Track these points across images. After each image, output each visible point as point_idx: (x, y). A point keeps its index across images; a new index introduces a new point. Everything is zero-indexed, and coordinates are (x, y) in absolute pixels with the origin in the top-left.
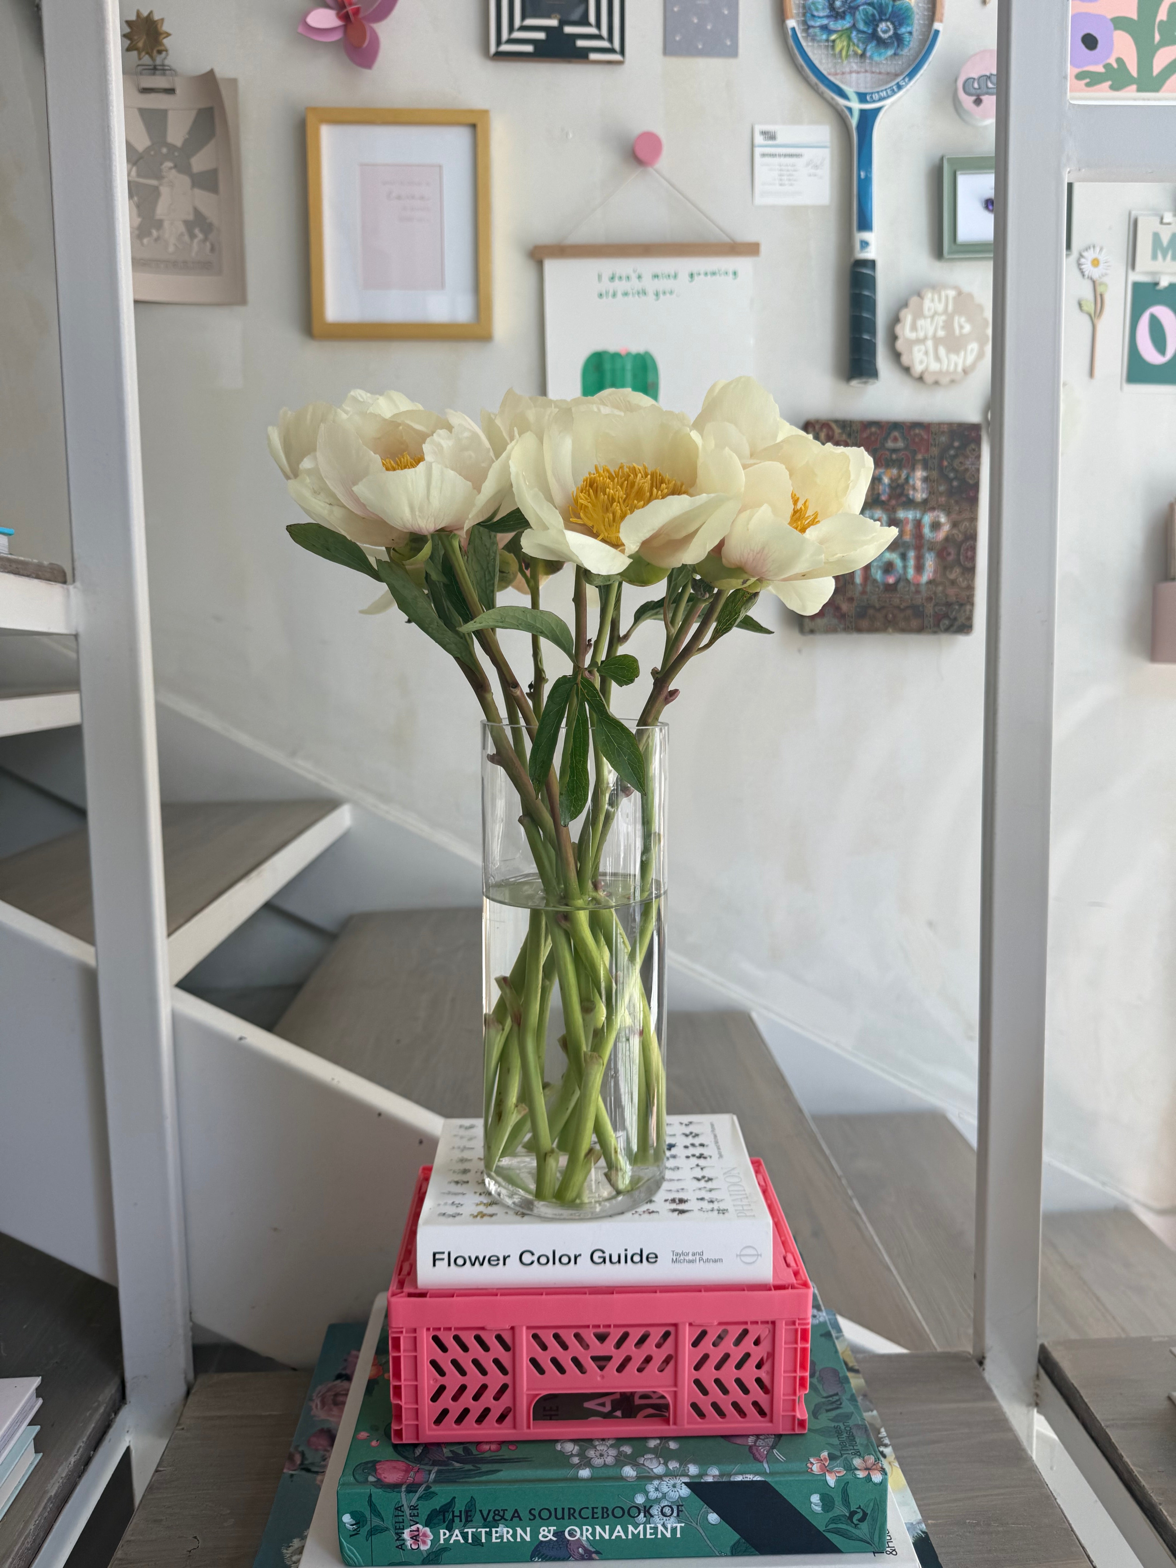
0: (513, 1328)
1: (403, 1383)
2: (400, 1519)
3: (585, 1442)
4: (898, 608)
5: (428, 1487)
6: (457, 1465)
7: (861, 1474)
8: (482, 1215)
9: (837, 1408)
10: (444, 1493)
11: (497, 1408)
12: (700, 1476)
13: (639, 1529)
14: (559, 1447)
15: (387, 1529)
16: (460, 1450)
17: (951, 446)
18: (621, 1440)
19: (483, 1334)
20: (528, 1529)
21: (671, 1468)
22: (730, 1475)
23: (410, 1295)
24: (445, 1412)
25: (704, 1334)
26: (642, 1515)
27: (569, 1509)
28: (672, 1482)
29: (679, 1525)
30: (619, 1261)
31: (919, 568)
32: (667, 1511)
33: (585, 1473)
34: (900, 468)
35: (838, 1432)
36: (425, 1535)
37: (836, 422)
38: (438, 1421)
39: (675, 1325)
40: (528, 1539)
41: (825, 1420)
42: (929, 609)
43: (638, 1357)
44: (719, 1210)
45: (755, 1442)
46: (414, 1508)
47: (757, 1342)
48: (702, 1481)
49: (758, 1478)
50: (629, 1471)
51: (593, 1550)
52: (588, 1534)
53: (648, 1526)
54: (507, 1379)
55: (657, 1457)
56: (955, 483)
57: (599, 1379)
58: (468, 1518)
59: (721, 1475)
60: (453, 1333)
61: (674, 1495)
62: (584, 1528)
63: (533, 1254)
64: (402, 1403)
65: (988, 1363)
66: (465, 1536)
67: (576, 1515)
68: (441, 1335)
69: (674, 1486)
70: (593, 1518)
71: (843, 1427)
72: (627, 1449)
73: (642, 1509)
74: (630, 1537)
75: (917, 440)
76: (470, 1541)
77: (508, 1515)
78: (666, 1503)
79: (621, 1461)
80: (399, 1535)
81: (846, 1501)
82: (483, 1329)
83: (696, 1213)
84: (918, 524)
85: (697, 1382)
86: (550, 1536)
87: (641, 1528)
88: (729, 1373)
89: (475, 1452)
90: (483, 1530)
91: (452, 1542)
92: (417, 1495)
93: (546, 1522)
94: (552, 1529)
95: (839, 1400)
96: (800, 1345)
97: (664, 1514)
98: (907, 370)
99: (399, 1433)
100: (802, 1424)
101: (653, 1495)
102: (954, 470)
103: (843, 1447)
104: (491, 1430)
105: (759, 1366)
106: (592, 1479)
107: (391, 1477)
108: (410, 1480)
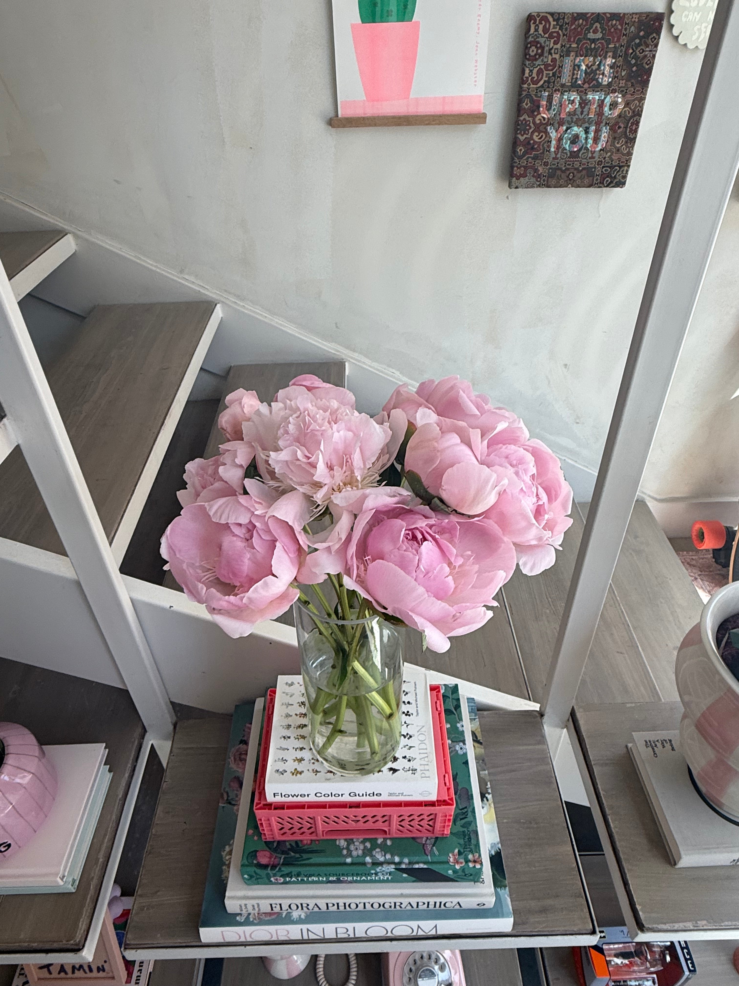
2: (269, 876)
3: (350, 840)
4: (577, 169)
5: (280, 869)
6: (292, 854)
7: (471, 865)
8: (296, 772)
9: (466, 818)
10: (287, 870)
11: (309, 832)
14: (337, 842)
15: (264, 877)
16: (293, 844)
17: (637, 36)
18: (365, 839)
21: (387, 858)
22: (413, 865)
23: (264, 805)
24: (285, 833)
25: (403, 815)
28: (387, 867)
29: (390, 877)
30: (363, 795)
31: (596, 140)
32: (385, 874)
33: (349, 860)
34: (595, 57)
35: (464, 835)
36: (280, 878)
37: (552, 14)
41: (459, 826)
42: (598, 170)
44: (412, 770)
45: (426, 842)
46: (274, 874)
47: (428, 816)
49: (425, 866)
50: (368, 859)
51: (353, 882)
53: (377, 877)
54: (312, 826)
55: (381, 851)
56: (634, 69)
57: (355, 825)
58: (298, 875)
59: (409, 863)
61: (388, 871)
62: (349, 877)
63: (321, 793)
64: (265, 831)
66: (297, 879)
68: (281, 816)
71: (466, 832)
72: (368, 846)
73: (373, 874)
74: (369, 879)
75: (612, 30)
76: (300, 880)
79: (365, 852)
81: (464, 872)
82: (300, 815)
83: (401, 772)
84: (601, 104)
85: (400, 825)
87: (373, 877)
88: (415, 823)
89: (300, 844)
90: (305, 878)
91: (292, 880)
92: (276, 870)
93: (332, 877)
94: (335, 878)
95: (466, 812)
96: (448, 818)
97: (383, 875)
99: (265, 839)
101: (379, 871)
102: (636, 57)
103: (465, 847)
104: (306, 838)
105: (428, 821)
106: (352, 864)
107: (264, 861)
108: (272, 863)
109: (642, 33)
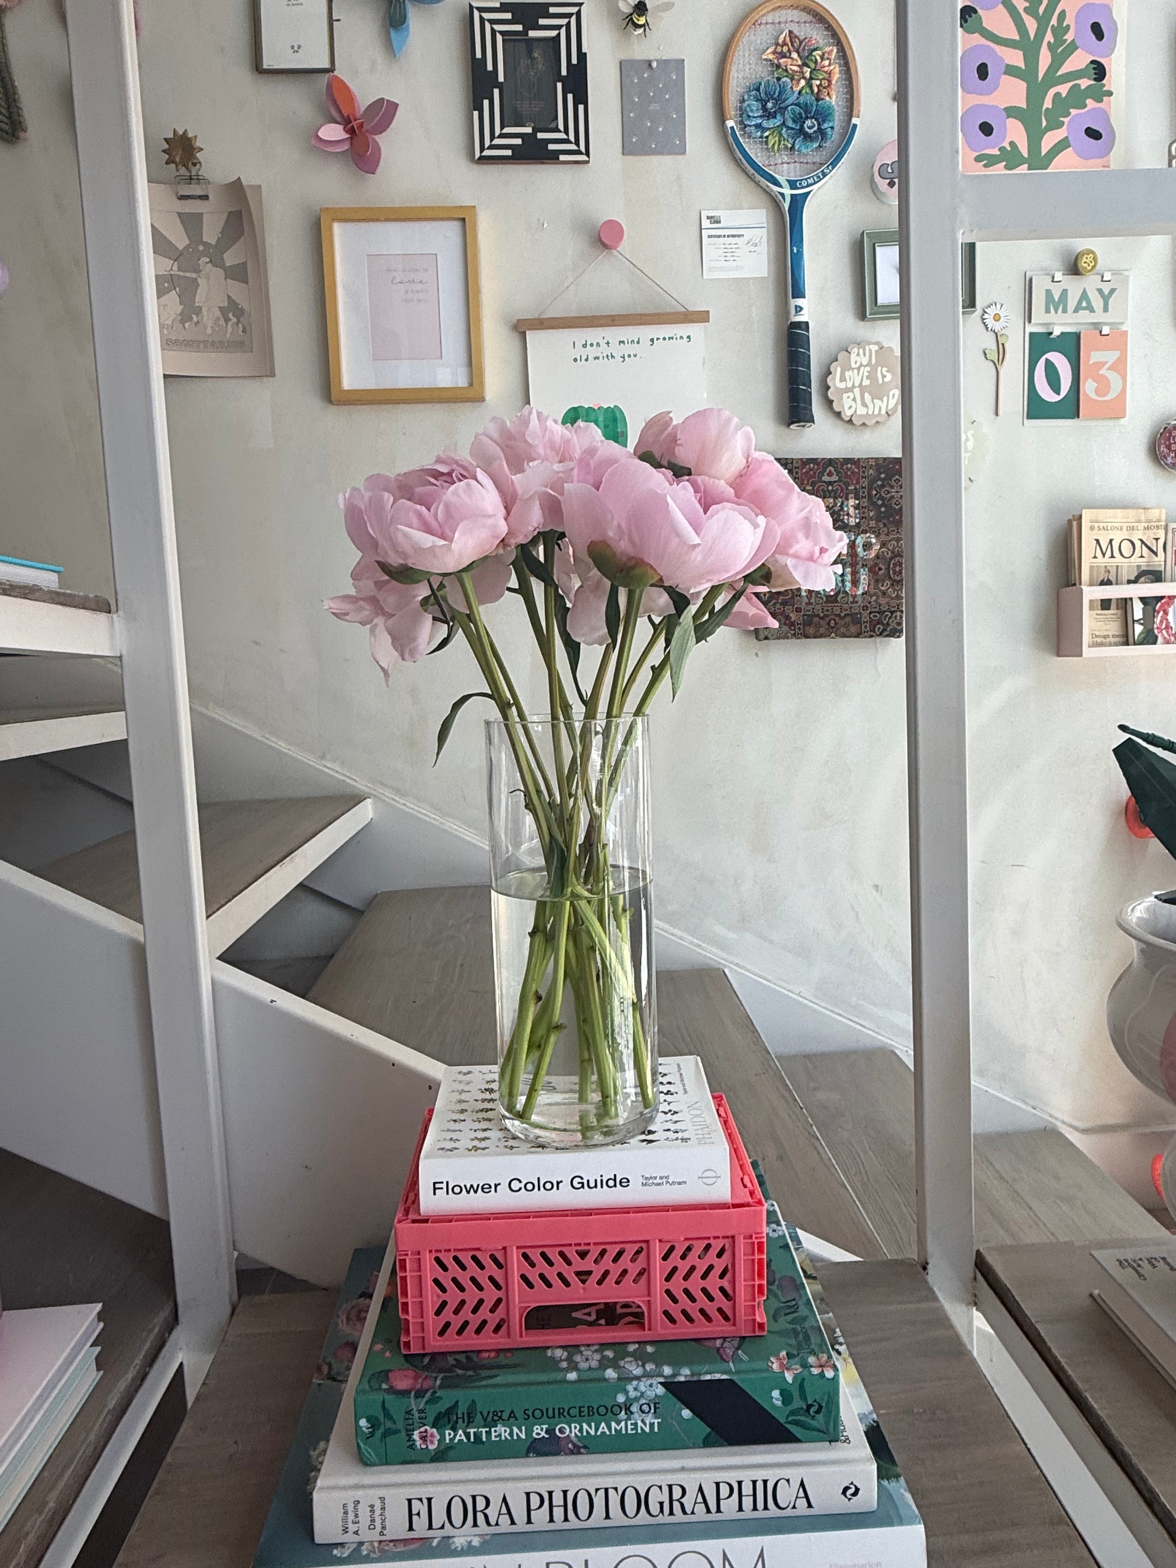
0: (504, 1248)
1: (409, 1300)
2: (410, 1422)
3: (573, 1348)
4: (839, 616)
5: (435, 1392)
6: (460, 1372)
7: (815, 1371)
8: (476, 1149)
9: (794, 1312)
10: (448, 1398)
11: (493, 1320)
12: (674, 1375)
13: (621, 1426)
14: (549, 1353)
15: (399, 1431)
16: (462, 1358)
17: (878, 478)
18: (604, 1346)
19: (478, 1254)
20: (523, 1428)
21: (648, 1369)
22: (700, 1374)
23: (414, 1221)
24: (447, 1325)
25: (672, 1248)
26: (623, 1412)
27: (559, 1409)
28: (649, 1382)
29: (656, 1421)
30: (596, 1186)
31: (855, 583)
32: (645, 1408)
33: (572, 1376)
34: (835, 498)
35: (796, 1333)
36: (432, 1435)
38: (442, 1333)
39: (647, 1242)
40: (523, 1436)
41: (783, 1323)
42: (866, 616)
43: (615, 1271)
44: (682, 1139)
45: (722, 1344)
46: (421, 1411)
47: (720, 1255)
48: (676, 1380)
49: (725, 1377)
50: (611, 1373)
51: (581, 1445)
52: (577, 1431)
53: (629, 1422)
54: (501, 1294)
55: (636, 1360)
56: (883, 509)
57: (581, 1291)
58: (470, 1420)
59: (693, 1375)
60: (453, 1254)
61: (651, 1394)
62: (573, 1425)
63: (520, 1181)
64: (410, 1318)
65: (929, 1267)
66: (467, 1435)
67: (565, 1413)
68: (442, 1256)
69: (651, 1385)
70: (580, 1416)
71: (799, 1329)
72: (610, 1354)
73: (623, 1407)
74: (613, 1432)
75: (849, 473)
76: (472, 1440)
77: (505, 1416)
78: (644, 1401)
79: (604, 1364)
80: (410, 1436)
81: (803, 1395)
82: (478, 1249)
83: (662, 1142)
84: (853, 545)
85: (668, 1292)
86: (543, 1434)
87: (623, 1424)
88: (695, 1284)
89: (476, 1359)
90: (484, 1430)
91: (456, 1441)
92: (425, 1399)
93: (539, 1420)
94: (545, 1427)
95: (796, 1304)
96: (757, 1257)
97: (643, 1412)
98: (838, 415)
99: (407, 1345)
100: (761, 1326)
101: (632, 1394)
102: (882, 498)
103: (800, 1347)
104: (488, 1340)
105: (722, 1276)
106: (579, 1381)
107: (402, 1384)
108: (418, 1386)
109: (883, 476)
